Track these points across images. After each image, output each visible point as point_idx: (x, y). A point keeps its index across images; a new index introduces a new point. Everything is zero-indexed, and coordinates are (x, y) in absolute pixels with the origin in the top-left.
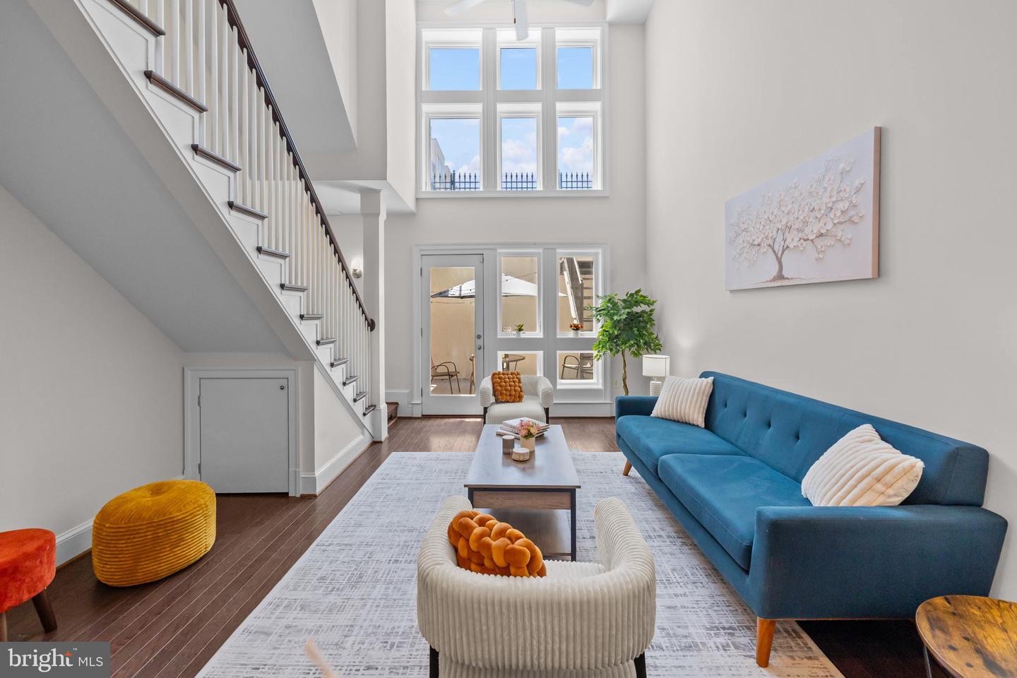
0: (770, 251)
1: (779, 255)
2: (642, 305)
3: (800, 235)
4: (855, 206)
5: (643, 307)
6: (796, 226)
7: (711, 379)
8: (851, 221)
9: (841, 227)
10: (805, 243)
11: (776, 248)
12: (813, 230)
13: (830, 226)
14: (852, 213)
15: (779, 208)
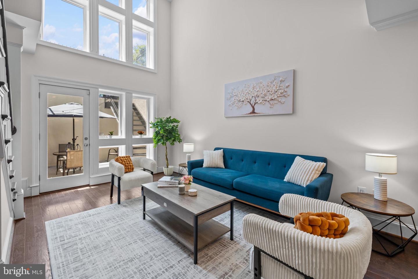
0: (249, 104)
1: (253, 105)
2: (174, 123)
3: (263, 99)
4: (286, 92)
5: (175, 124)
6: (261, 96)
7: (222, 150)
8: (284, 96)
9: (281, 98)
10: (265, 102)
11: (252, 103)
12: (269, 97)
13: (276, 97)
14: (285, 94)
15: (253, 89)
